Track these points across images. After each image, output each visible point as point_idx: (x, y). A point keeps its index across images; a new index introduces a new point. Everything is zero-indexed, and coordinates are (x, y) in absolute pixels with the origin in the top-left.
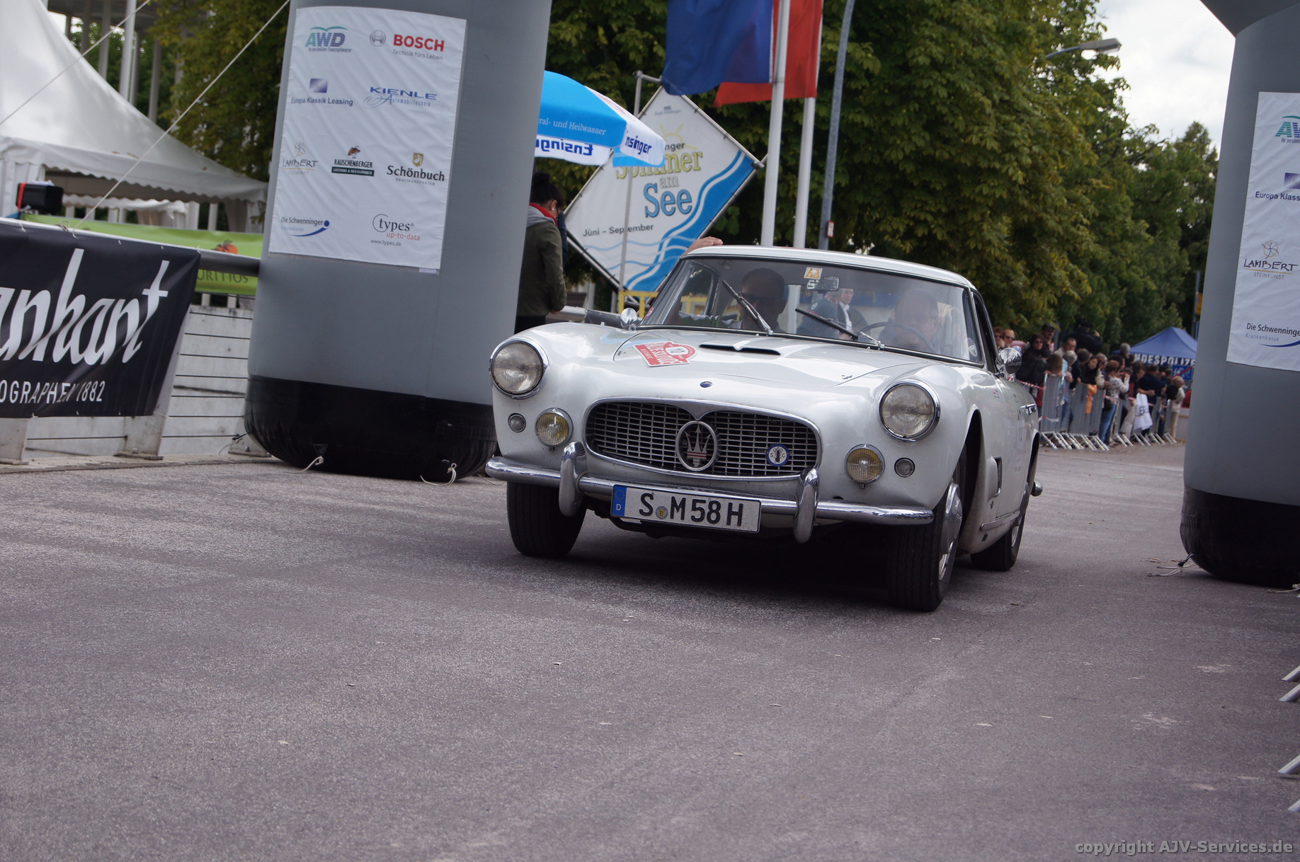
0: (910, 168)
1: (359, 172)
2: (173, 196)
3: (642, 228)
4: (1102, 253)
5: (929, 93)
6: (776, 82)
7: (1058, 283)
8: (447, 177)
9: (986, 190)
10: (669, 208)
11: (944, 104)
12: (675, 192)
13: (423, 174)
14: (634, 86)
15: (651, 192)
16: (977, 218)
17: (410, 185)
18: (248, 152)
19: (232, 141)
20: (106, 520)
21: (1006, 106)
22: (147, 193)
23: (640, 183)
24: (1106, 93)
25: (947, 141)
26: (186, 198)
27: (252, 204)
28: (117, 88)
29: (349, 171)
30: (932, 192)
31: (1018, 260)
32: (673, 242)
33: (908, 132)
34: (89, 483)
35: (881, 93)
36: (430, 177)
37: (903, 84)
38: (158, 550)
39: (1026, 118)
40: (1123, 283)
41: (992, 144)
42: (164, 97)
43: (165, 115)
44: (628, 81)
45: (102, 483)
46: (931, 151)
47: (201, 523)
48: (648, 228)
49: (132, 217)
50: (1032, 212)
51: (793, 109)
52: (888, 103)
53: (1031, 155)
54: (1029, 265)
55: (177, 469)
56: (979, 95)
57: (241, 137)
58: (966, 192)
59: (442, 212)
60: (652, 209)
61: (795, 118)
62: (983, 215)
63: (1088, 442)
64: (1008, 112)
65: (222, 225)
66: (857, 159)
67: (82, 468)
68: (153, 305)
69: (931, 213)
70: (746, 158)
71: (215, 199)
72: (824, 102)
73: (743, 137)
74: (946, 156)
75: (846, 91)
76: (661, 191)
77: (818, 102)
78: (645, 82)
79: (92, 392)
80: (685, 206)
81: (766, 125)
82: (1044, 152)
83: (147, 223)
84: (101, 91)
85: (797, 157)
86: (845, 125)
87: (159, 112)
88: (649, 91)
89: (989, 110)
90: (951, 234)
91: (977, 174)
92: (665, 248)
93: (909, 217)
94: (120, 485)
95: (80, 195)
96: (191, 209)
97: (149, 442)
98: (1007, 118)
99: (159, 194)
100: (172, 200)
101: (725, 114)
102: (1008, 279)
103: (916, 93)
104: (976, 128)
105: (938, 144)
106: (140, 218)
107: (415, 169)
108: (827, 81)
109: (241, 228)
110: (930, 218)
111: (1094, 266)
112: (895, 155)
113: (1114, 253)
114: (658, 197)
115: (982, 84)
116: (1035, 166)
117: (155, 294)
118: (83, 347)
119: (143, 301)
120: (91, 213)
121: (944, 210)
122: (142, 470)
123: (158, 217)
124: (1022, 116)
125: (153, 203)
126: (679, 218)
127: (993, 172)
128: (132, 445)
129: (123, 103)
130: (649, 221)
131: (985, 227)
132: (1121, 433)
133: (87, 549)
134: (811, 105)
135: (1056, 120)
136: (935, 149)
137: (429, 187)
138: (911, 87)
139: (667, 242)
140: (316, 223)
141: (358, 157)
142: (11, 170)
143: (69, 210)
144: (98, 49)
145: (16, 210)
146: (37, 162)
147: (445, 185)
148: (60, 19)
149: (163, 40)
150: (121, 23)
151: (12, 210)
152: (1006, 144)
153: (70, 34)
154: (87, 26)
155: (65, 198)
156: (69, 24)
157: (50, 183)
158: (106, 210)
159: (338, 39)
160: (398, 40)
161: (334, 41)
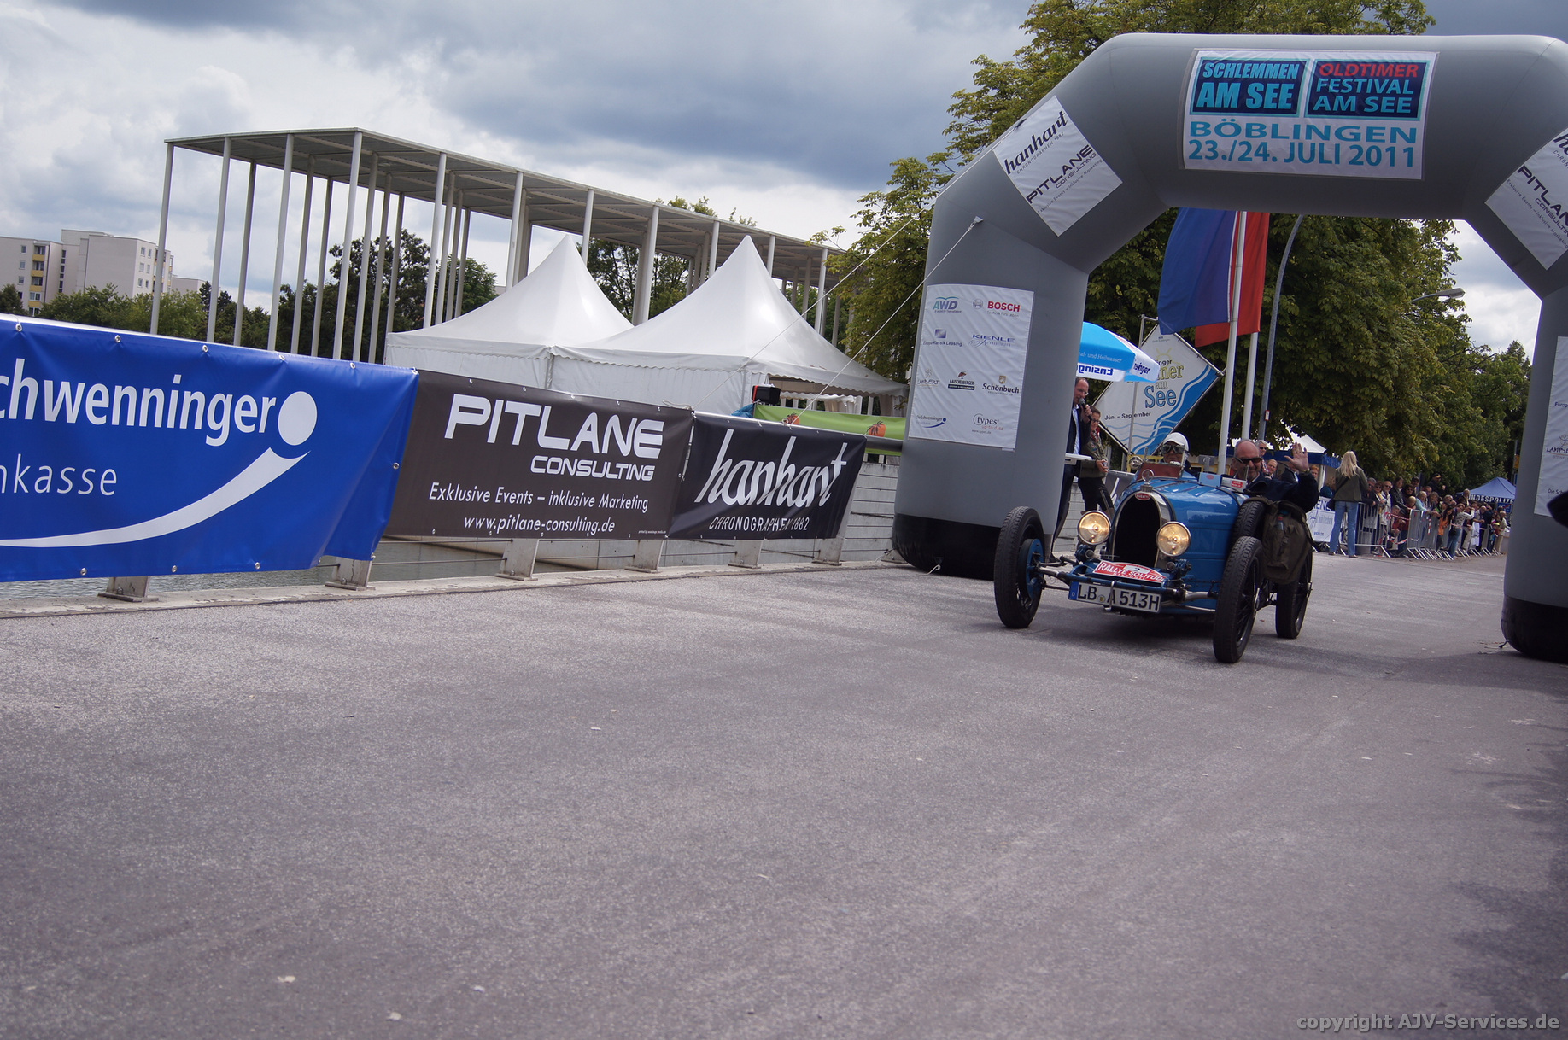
0: (1320, 377)
1: (965, 388)
2: (847, 392)
3: (1143, 414)
4: (1450, 429)
5: (1332, 328)
6: (1232, 321)
8: (1020, 391)
9: (1368, 392)
10: (1161, 402)
11: (1340, 335)
12: (1165, 391)
13: (1005, 389)
14: (1139, 325)
15: (1150, 392)
16: (1361, 410)
17: (997, 395)
18: (893, 365)
19: (883, 358)
20: (809, 607)
21: (1384, 337)
23: (1142, 387)
24: (1454, 324)
25: (1344, 359)
26: (855, 394)
27: (896, 398)
28: (813, 326)
29: (959, 387)
30: (1334, 392)
31: (1389, 437)
32: (1164, 424)
33: (1317, 352)
34: (797, 581)
35: (1302, 327)
36: (1010, 390)
37: (1314, 322)
38: (840, 627)
39: (1398, 344)
40: (1465, 449)
41: (1373, 363)
42: (842, 328)
43: (842, 342)
44: (1134, 320)
45: (805, 581)
46: (1333, 366)
47: (866, 610)
48: (1147, 414)
49: (821, 405)
50: (1400, 407)
51: (1243, 339)
52: (1306, 334)
53: (1399, 370)
54: (1397, 441)
55: (850, 572)
56: (1365, 329)
57: (889, 356)
58: (1355, 392)
59: (1017, 412)
60: (1150, 402)
61: (1244, 344)
62: (1364, 408)
64: (1385, 340)
65: (876, 412)
66: (1286, 371)
67: (793, 571)
68: (837, 471)
69: (1331, 405)
70: (1212, 370)
71: (872, 395)
72: (1264, 334)
74: (1343, 370)
75: (1278, 327)
76: (1156, 391)
77: (1259, 334)
78: (1146, 320)
79: (800, 524)
80: (1171, 401)
81: (1225, 349)
82: (1409, 367)
83: (831, 412)
84: (804, 329)
85: (1246, 370)
86: (1277, 349)
87: (839, 339)
88: (1149, 327)
89: (1370, 341)
90: (1343, 419)
91: (1362, 380)
92: (1156, 428)
94: (816, 582)
95: (790, 392)
96: (857, 401)
97: (833, 554)
98: (1386, 344)
99: (839, 391)
100: (846, 395)
103: (1323, 328)
104: (1364, 351)
105: (1338, 361)
106: (826, 408)
107: (1000, 385)
108: (1266, 320)
109: (888, 414)
111: (1445, 437)
112: (1309, 367)
113: (1458, 428)
114: (1154, 395)
115: (1366, 321)
116: (1401, 376)
117: (839, 464)
118: (795, 496)
119: (831, 468)
120: (796, 403)
122: (829, 573)
123: (838, 405)
124: (1395, 343)
125: (835, 396)
126: (1167, 408)
127: (1374, 380)
128: (823, 556)
129: (816, 335)
130: (1148, 410)
132: (1462, 548)
133: (798, 626)
134: (1255, 336)
135: (1418, 343)
136: (1336, 364)
137: (1009, 396)
138: (1320, 323)
139: (1160, 424)
140: (938, 419)
141: (965, 378)
142: (749, 378)
143: (783, 402)
144: (802, 300)
145: (751, 402)
146: (765, 372)
147: (1019, 396)
148: (779, 282)
149: (842, 296)
150: (817, 284)
151: (749, 402)
152: (1384, 362)
153: (784, 291)
154: (795, 287)
155: (781, 394)
156: (784, 285)
157: (772, 385)
158: (805, 401)
159: (953, 305)
160: (991, 305)
161: (950, 305)
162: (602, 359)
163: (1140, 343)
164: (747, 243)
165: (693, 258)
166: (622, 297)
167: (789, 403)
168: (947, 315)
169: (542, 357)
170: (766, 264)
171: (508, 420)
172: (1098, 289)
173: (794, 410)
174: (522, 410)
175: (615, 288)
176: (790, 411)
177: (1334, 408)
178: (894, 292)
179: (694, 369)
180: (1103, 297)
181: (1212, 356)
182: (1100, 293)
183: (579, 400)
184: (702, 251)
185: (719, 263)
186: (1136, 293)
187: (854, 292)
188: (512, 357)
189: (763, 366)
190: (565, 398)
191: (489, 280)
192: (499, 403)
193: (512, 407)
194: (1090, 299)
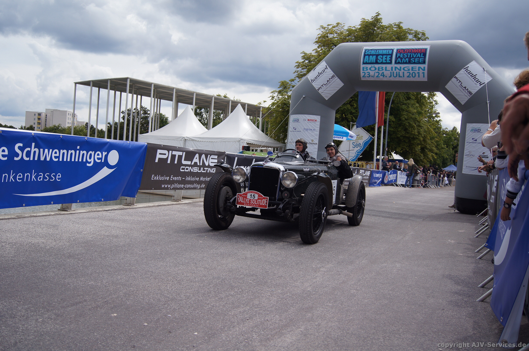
0: (402, 138)
2: (269, 147)
3: (352, 150)
4: (438, 152)
5: (405, 124)
6: (376, 123)
7: (429, 158)
9: (416, 142)
10: (357, 146)
11: (408, 126)
12: (358, 143)
14: (350, 125)
15: (354, 143)
16: (414, 147)
17: (311, 146)
18: (282, 139)
19: (279, 137)
21: (419, 126)
22: (264, 147)
23: (351, 142)
24: (438, 122)
25: (408, 133)
26: (271, 147)
28: (259, 128)
30: (406, 142)
31: (422, 154)
32: (358, 152)
33: (401, 131)
35: (396, 124)
36: (315, 144)
37: (400, 123)
39: (423, 128)
40: (442, 157)
41: (417, 133)
42: (267, 129)
43: (267, 133)
44: (349, 124)
46: (405, 135)
48: (353, 150)
49: (262, 151)
50: (424, 145)
51: (379, 128)
52: (397, 126)
53: (424, 135)
54: (424, 155)
56: (414, 124)
57: (280, 136)
58: (412, 142)
59: (317, 150)
60: (354, 147)
61: (380, 129)
62: (415, 146)
63: (436, 186)
66: (392, 137)
70: (371, 137)
71: (276, 147)
72: (385, 126)
73: (370, 133)
74: (408, 136)
75: (389, 124)
76: (355, 143)
77: (384, 126)
78: (352, 124)
80: (360, 146)
81: (374, 131)
82: (426, 134)
83: (264, 152)
84: (256, 129)
85: (380, 136)
86: (389, 130)
87: (266, 132)
88: (353, 125)
89: (416, 127)
90: (409, 150)
91: (414, 139)
92: (356, 154)
93: (402, 147)
95: (253, 147)
96: (272, 149)
98: (419, 128)
99: (266, 147)
100: (269, 148)
101: (367, 129)
102: (420, 158)
103: (402, 124)
104: (413, 130)
105: (406, 133)
106: (263, 151)
107: (312, 143)
110: (406, 147)
111: (436, 154)
112: (399, 136)
113: (440, 151)
114: (355, 144)
115: (414, 122)
116: (424, 136)
120: (254, 150)
121: (408, 145)
123: (266, 151)
124: (422, 128)
125: (265, 148)
126: (359, 148)
127: (417, 138)
129: (260, 131)
130: (353, 149)
131: (416, 148)
132: (442, 185)
134: (383, 127)
135: (428, 128)
136: (406, 134)
137: (314, 146)
139: (357, 152)
142: (241, 143)
143: (251, 150)
144: (255, 122)
145: (242, 150)
146: (245, 142)
147: (317, 145)
148: (249, 117)
149: (267, 120)
150: (259, 117)
151: (241, 150)
152: (419, 133)
153: (250, 119)
154: (253, 118)
155: (250, 148)
156: (250, 117)
157: (248, 146)
158: (257, 150)
159: (298, 120)
160: (308, 120)
161: (297, 121)
162: (199, 140)
163: (351, 130)
164: (239, 106)
165: (224, 111)
166: (205, 122)
167: (253, 150)
168: (296, 123)
169: (182, 140)
170: (245, 112)
171: (173, 157)
172: (338, 116)
173: (254, 152)
174: (177, 154)
175: (202, 120)
176: (253, 152)
177: (406, 146)
178: (281, 118)
179: (225, 142)
180: (340, 118)
181: (371, 133)
182: (339, 116)
183: (193, 150)
184: (227, 109)
185: (232, 112)
186: (349, 116)
187: (270, 119)
188: (174, 140)
189: (245, 140)
190: (189, 150)
191: (167, 119)
192: (170, 152)
193: (174, 153)
194: (336, 118)
